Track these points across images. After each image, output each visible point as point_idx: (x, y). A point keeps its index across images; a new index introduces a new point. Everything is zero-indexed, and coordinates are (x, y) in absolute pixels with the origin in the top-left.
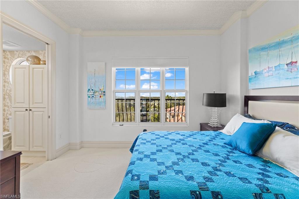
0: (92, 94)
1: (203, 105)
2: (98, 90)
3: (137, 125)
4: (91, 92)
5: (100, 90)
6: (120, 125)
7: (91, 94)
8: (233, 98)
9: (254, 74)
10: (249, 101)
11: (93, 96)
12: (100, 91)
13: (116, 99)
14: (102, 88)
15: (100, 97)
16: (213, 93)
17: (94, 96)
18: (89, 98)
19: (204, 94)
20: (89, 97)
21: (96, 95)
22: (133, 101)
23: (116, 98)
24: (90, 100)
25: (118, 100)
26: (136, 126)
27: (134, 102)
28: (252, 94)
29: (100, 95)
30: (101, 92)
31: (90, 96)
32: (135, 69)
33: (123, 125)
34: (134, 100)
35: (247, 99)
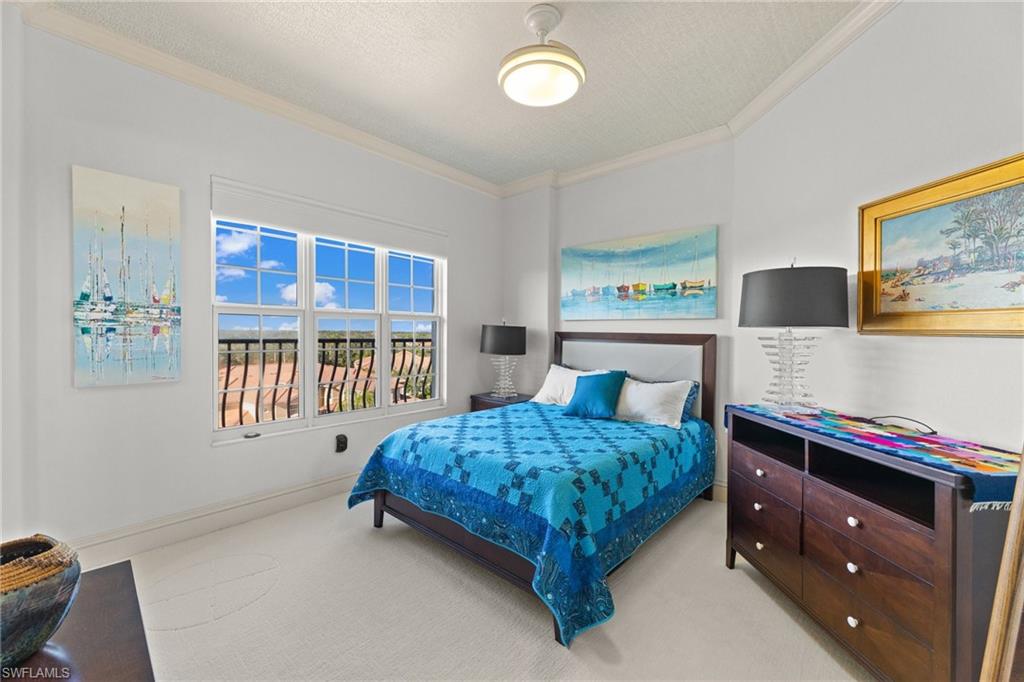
0: (108, 316)
1: (482, 350)
2: (143, 300)
3: (307, 426)
4: (101, 306)
5: (155, 301)
6: (247, 437)
7: (94, 315)
8: (536, 335)
9: (570, 294)
10: (564, 342)
11: (109, 325)
12: (156, 305)
13: (221, 342)
14: (165, 296)
15: (156, 330)
16: (502, 325)
17: (120, 329)
18: (87, 339)
19: (484, 327)
20: (85, 331)
21: (127, 325)
22: (292, 345)
23: (222, 338)
24: (89, 347)
25: (229, 342)
26: (306, 429)
27: (296, 347)
28: (565, 328)
29: (155, 324)
30: (158, 311)
31: (93, 325)
32: (295, 235)
33: (258, 435)
34: (295, 342)
35: (561, 337)
